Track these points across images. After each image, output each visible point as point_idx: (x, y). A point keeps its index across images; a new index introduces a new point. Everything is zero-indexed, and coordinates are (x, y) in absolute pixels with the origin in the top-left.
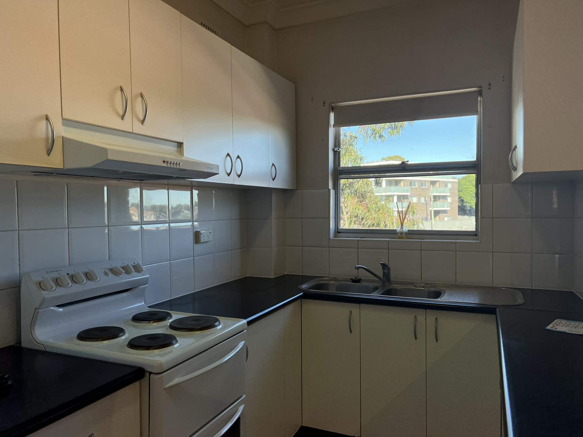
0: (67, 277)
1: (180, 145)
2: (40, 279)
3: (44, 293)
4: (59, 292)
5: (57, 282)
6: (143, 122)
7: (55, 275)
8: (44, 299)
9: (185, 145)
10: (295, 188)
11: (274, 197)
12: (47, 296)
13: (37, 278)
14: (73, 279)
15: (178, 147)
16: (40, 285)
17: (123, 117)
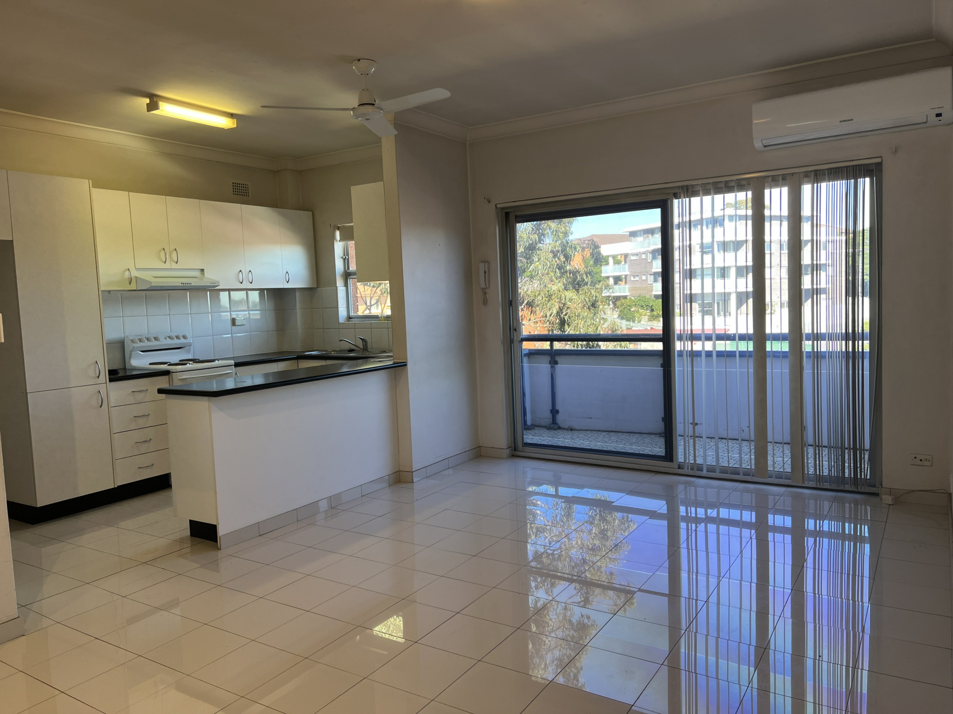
0: (145, 338)
1: (202, 270)
2: (133, 339)
3: (134, 344)
4: (141, 344)
5: (140, 340)
6: (177, 263)
7: (140, 337)
8: (134, 347)
9: (205, 270)
10: (316, 286)
11: (298, 294)
12: (135, 346)
13: (131, 338)
14: (148, 339)
15: (201, 271)
16: (132, 341)
17: (165, 262)
